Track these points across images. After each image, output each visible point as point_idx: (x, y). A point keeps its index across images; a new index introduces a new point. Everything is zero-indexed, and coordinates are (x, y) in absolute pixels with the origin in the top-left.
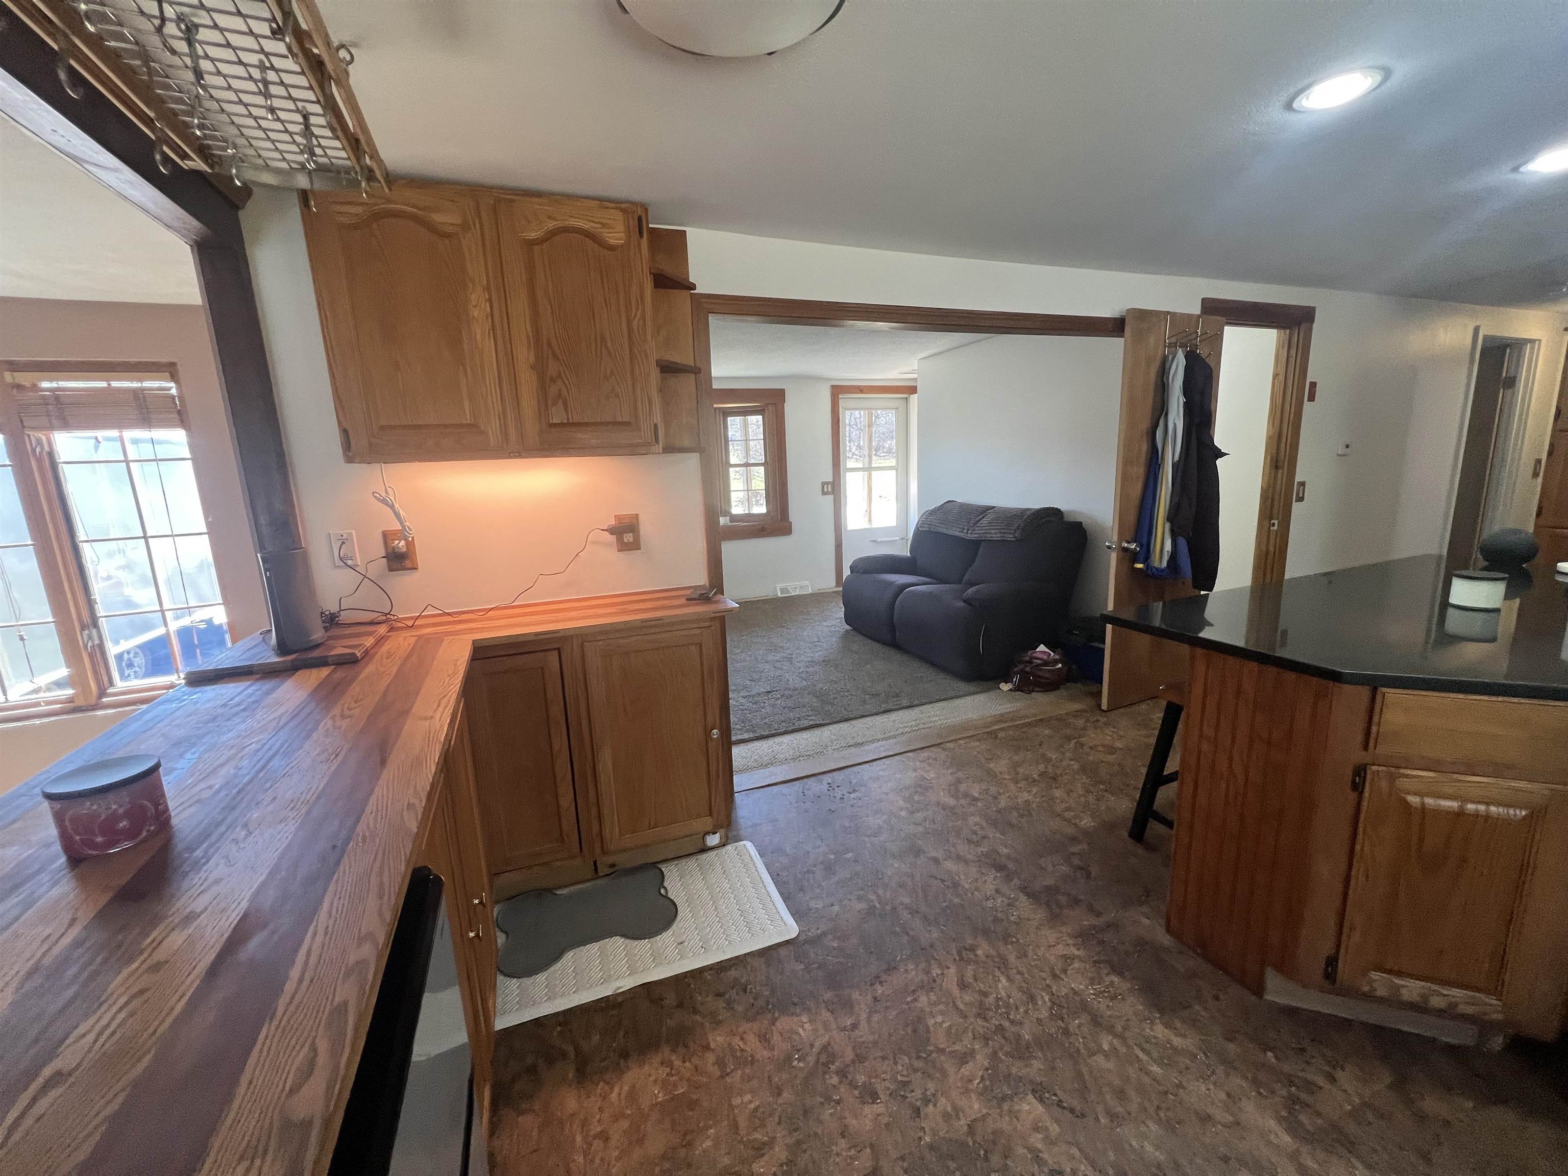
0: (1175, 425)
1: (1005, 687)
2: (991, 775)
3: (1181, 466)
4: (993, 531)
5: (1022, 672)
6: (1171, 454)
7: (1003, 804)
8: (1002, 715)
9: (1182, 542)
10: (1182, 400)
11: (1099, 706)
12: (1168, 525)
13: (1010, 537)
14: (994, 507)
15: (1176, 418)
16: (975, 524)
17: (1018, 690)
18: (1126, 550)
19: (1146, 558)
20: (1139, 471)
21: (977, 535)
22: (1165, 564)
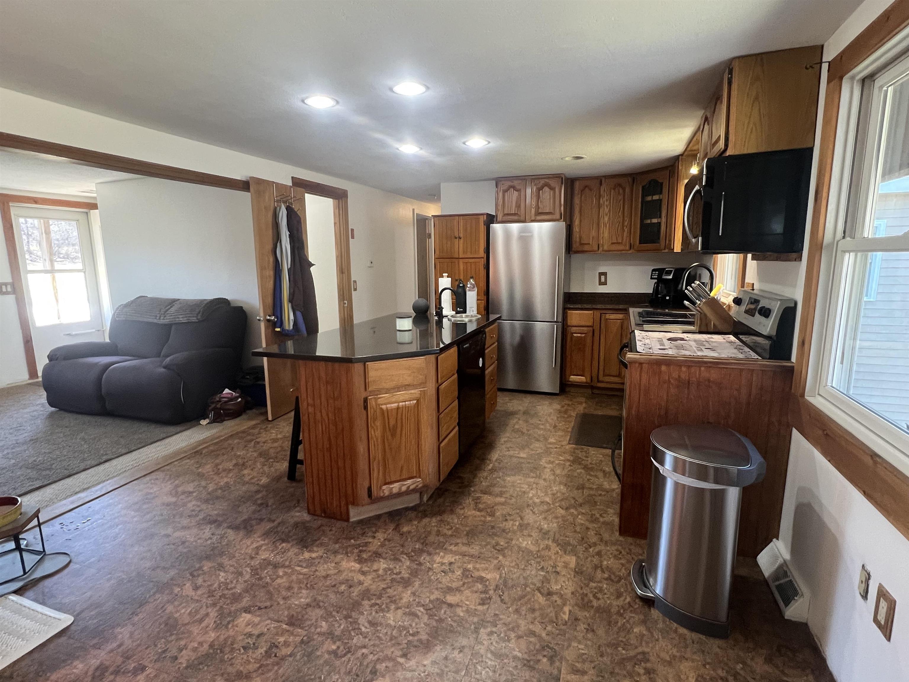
0: (286, 247)
1: (204, 422)
2: (201, 476)
3: (292, 270)
4: (181, 316)
5: (214, 409)
6: (286, 265)
7: (210, 489)
8: (204, 439)
9: (299, 314)
10: (288, 233)
11: (267, 419)
12: (290, 305)
13: (194, 319)
14: (179, 300)
15: (286, 243)
16: (165, 312)
17: (214, 422)
18: (269, 321)
19: (281, 325)
20: (270, 273)
21: (168, 321)
22: (291, 328)
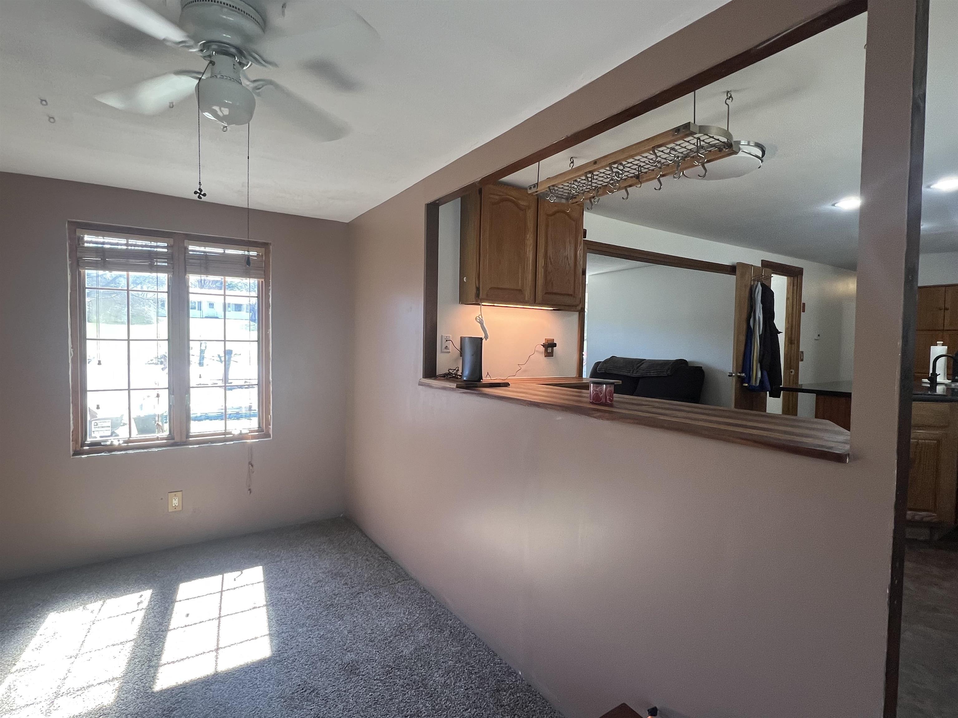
0: (759, 317)
3: (763, 336)
4: (651, 372)
6: (758, 331)
9: (765, 373)
10: (761, 305)
12: (759, 365)
13: (665, 374)
14: (645, 360)
15: (759, 314)
16: (637, 368)
18: (739, 377)
19: (749, 382)
20: (743, 338)
21: (640, 374)
22: (758, 384)
